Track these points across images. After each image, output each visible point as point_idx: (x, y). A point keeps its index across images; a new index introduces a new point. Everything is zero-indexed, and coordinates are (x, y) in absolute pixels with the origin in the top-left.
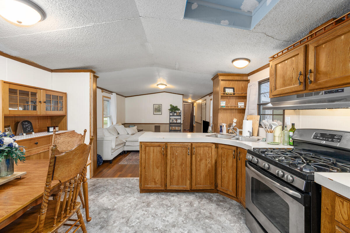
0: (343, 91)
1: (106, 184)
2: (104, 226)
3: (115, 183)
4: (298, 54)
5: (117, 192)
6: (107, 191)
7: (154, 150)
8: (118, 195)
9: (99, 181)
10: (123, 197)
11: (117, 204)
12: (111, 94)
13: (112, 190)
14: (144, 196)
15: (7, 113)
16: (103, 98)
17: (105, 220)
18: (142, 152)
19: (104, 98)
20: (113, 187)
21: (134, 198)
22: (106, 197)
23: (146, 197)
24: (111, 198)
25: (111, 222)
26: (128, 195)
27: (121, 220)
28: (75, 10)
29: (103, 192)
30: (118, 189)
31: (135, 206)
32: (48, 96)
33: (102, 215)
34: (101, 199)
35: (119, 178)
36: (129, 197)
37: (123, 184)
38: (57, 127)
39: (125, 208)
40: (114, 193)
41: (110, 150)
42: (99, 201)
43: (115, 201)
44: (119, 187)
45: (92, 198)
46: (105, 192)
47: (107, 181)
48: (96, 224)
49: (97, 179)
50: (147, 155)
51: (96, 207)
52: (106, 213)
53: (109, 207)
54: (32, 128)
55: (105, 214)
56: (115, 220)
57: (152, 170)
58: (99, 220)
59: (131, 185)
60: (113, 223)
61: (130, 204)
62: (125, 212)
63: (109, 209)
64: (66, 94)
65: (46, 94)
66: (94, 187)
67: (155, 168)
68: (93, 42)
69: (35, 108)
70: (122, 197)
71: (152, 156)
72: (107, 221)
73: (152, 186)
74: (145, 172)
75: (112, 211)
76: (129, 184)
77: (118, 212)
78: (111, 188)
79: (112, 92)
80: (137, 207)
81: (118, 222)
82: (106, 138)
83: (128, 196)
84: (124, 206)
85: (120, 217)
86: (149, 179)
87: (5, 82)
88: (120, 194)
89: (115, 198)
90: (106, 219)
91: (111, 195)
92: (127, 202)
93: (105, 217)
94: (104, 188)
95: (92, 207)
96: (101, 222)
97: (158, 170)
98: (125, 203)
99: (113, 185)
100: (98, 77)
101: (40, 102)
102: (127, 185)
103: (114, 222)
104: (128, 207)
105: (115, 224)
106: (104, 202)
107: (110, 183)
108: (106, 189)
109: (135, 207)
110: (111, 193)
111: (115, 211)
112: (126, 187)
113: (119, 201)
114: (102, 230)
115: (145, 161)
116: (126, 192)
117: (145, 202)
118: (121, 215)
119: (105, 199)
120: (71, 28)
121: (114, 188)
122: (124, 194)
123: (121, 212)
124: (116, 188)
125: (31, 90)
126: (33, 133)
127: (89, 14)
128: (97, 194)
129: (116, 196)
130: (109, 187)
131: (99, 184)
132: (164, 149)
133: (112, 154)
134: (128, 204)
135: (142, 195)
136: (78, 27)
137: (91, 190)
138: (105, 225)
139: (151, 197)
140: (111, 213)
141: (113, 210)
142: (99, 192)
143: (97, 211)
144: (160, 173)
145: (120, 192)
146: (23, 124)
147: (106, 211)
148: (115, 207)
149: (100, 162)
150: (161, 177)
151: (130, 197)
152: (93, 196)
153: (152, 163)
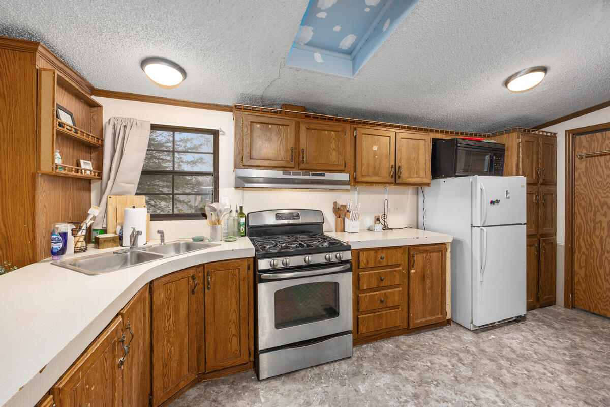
0: (324, 175)
4: (288, 125)
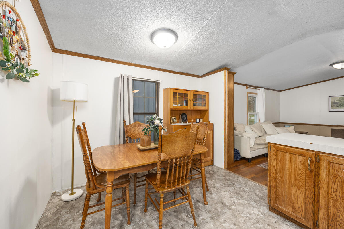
1: (235, 180)
2: (214, 218)
3: (245, 184)
5: (241, 193)
6: (233, 187)
7: (291, 158)
8: (242, 196)
9: (230, 174)
10: (246, 202)
11: (236, 205)
12: (258, 89)
13: (237, 189)
14: (274, 217)
15: (172, 108)
16: (247, 95)
17: (217, 213)
18: (272, 157)
19: (249, 94)
20: (240, 186)
21: (259, 211)
22: (229, 192)
23: (276, 220)
24: (233, 196)
25: (222, 219)
26: (253, 203)
27: (232, 224)
28: (189, 17)
29: (229, 186)
30: (244, 191)
31: (256, 222)
32: (195, 95)
33: (217, 207)
34: (225, 191)
35: (251, 180)
36: (252, 207)
37: (253, 188)
38: (201, 119)
39: (243, 215)
40: (238, 193)
41: (248, 148)
42: (221, 192)
43: (236, 201)
44: (246, 189)
45: (217, 187)
46: (231, 187)
47: (238, 177)
48: (209, 211)
49: (230, 172)
50: (279, 162)
51: (217, 197)
52: (222, 207)
53: (227, 204)
54: (187, 119)
55: (220, 208)
56: (226, 220)
57: (287, 186)
58: (214, 210)
59: (261, 195)
60: (223, 221)
61: (250, 215)
62: (240, 220)
63: (226, 205)
64: (208, 93)
65: (194, 94)
66: (223, 178)
67: (294, 187)
68: (215, 40)
69: (187, 105)
70: (244, 202)
71: (287, 166)
72: (219, 216)
73: (288, 211)
74: (276, 186)
75: (228, 210)
76: (259, 191)
77: (234, 214)
78: (237, 187)
79: (260, 87)
80: (257, 225)
81: (228, 225)
82: (244, 134)
83: (251, 205)
84: (242, 212)
85: (232, 220)
86: (283, 198)
87: (171, 89)
88: (244, 197)
89: (237, 199)
90: (219, 213)
91: (234, 194)
92: (248, 211)
93: (219, 210)
94: (231, 183)
95: (214, 194)
96: (214, 213)
97: (299, 192)
98: (245, 210)
99: (242, 184)
100: (235, 73)
101: (190, 100)
102: (257, 193)
103: (225, 221)
104: (246, 217)
105: (224, 225)
106: (225, 195)
107: (240, 181)
108: (232, 185)
109: (255, 224)
110: (235, 191)
111: (230, 211)
112: (255, 193)
113: (239, 204)
114: (211, 220)
115: (277, 170)
116: (252, 200)
117: (271, 226)
118: (234, 220)
119: (227, 193)
120: (194, 35)
121: (240, 188)
122: (249, 201)
123: (236, 217)
124: (243, 188)
125: (184, 92)
126: (187, 122)
127: (199, 14)
128: (223, 185)
129: (239, 197)
130: (236, 185)
131: (229, 177)
132: (311, 161)
133: (251, 152)
134: (248, 214)
135: (271, 214)
136: (198, 32)
137: (221, 179)
138: (216, 218)
139: (285, 225)
140: (226, 210)
141: (230, 209)
142: (225, 184)
143: (216, 201)
144: (303, 198)
145: (245, 196)
146: (182, 116)
147: (222, 205)
148: (233, 207)
149: (237, 157)
150: (305, 206)
151: (254, 207)
152: (219, 185)
153: (287, 177)
